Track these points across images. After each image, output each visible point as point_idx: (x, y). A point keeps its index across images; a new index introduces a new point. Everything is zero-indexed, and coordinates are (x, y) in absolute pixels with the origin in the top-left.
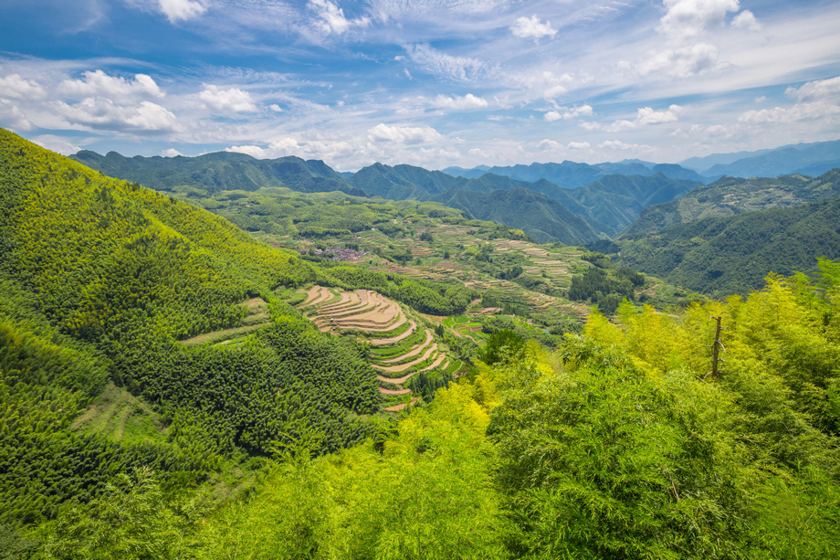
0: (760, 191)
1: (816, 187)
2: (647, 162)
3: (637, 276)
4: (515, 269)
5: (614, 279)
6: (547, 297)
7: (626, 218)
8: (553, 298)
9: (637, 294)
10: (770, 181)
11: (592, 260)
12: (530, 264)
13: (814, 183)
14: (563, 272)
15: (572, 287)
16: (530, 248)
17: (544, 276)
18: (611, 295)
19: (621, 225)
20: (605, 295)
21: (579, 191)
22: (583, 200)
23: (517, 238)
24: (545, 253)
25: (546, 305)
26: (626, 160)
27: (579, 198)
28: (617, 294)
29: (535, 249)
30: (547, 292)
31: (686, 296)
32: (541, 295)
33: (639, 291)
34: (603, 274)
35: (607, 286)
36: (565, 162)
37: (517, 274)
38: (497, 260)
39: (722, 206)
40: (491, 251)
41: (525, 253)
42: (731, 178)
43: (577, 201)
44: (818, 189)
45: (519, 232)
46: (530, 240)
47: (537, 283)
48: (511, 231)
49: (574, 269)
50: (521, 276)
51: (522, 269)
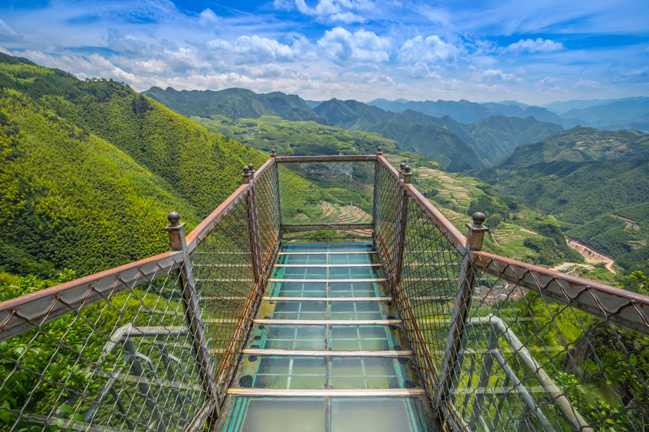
0: (603, 141)
1: (644, 142)
2: (521, 104)
3: (512, 203)
4: (433, 191)
5: (497, 204)
6: (454, 213)
7: (503, 148)
8: (458, 214)
9: (511, 215)
10: (612, 134)
11: (483, 188)
12: (443, 188)
13: (644, 139)
14: (464, 195)
15: (470, 207)
16: (443, 176)
17: (452, 197)
18: (494, 215)
19: (498, 153)
20: (491, 214)
21: (471, 127)
22: (473, 133)
23: (434, 167)
24: (452, 181)
25: (454, 218)
26: (506, 101)
27: (471, 132)
28: (498, 214)
29: (445, 177)
30: (454, 209)
31: (543, 220)
32: (451, 211)
33: (513, 213)
34: (490, 200)
35: (493, 209)
36: (462, 100)
37: (435, 195)
38: (421, 183)
39: (574, 150)
40: (417, 176)
41: (439, 179)
42: (584, 128)
43: (469, 134)
44: (645, 143)
45: (435, 163)
46: (442, 170)
47: (447, 202)
48: (430, 162)
49: (471, 194)
50: (437, 196)
51: (437, 191)
